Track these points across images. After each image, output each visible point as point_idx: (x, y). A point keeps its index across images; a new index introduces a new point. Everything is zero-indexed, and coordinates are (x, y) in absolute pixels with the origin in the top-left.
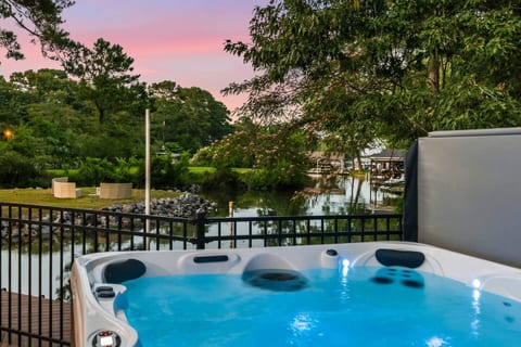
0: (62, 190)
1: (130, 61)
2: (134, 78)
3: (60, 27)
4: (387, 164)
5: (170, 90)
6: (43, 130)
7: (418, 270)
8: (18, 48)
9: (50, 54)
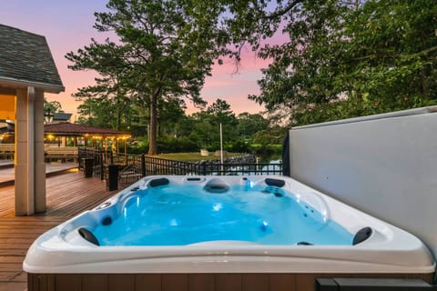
0: (204, 153)
1: (229, 106)
2: (231, 112)
3: (200, 96)
5: (246, 115)
6: (200, 133)
7: (283, 188)
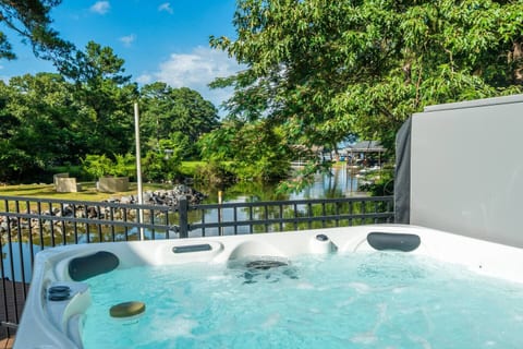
1: (122, 62)
2: (126, 79)
4: (362, 155)
5: (162, 91)
8: (9, 48)
9: (42, 54)
